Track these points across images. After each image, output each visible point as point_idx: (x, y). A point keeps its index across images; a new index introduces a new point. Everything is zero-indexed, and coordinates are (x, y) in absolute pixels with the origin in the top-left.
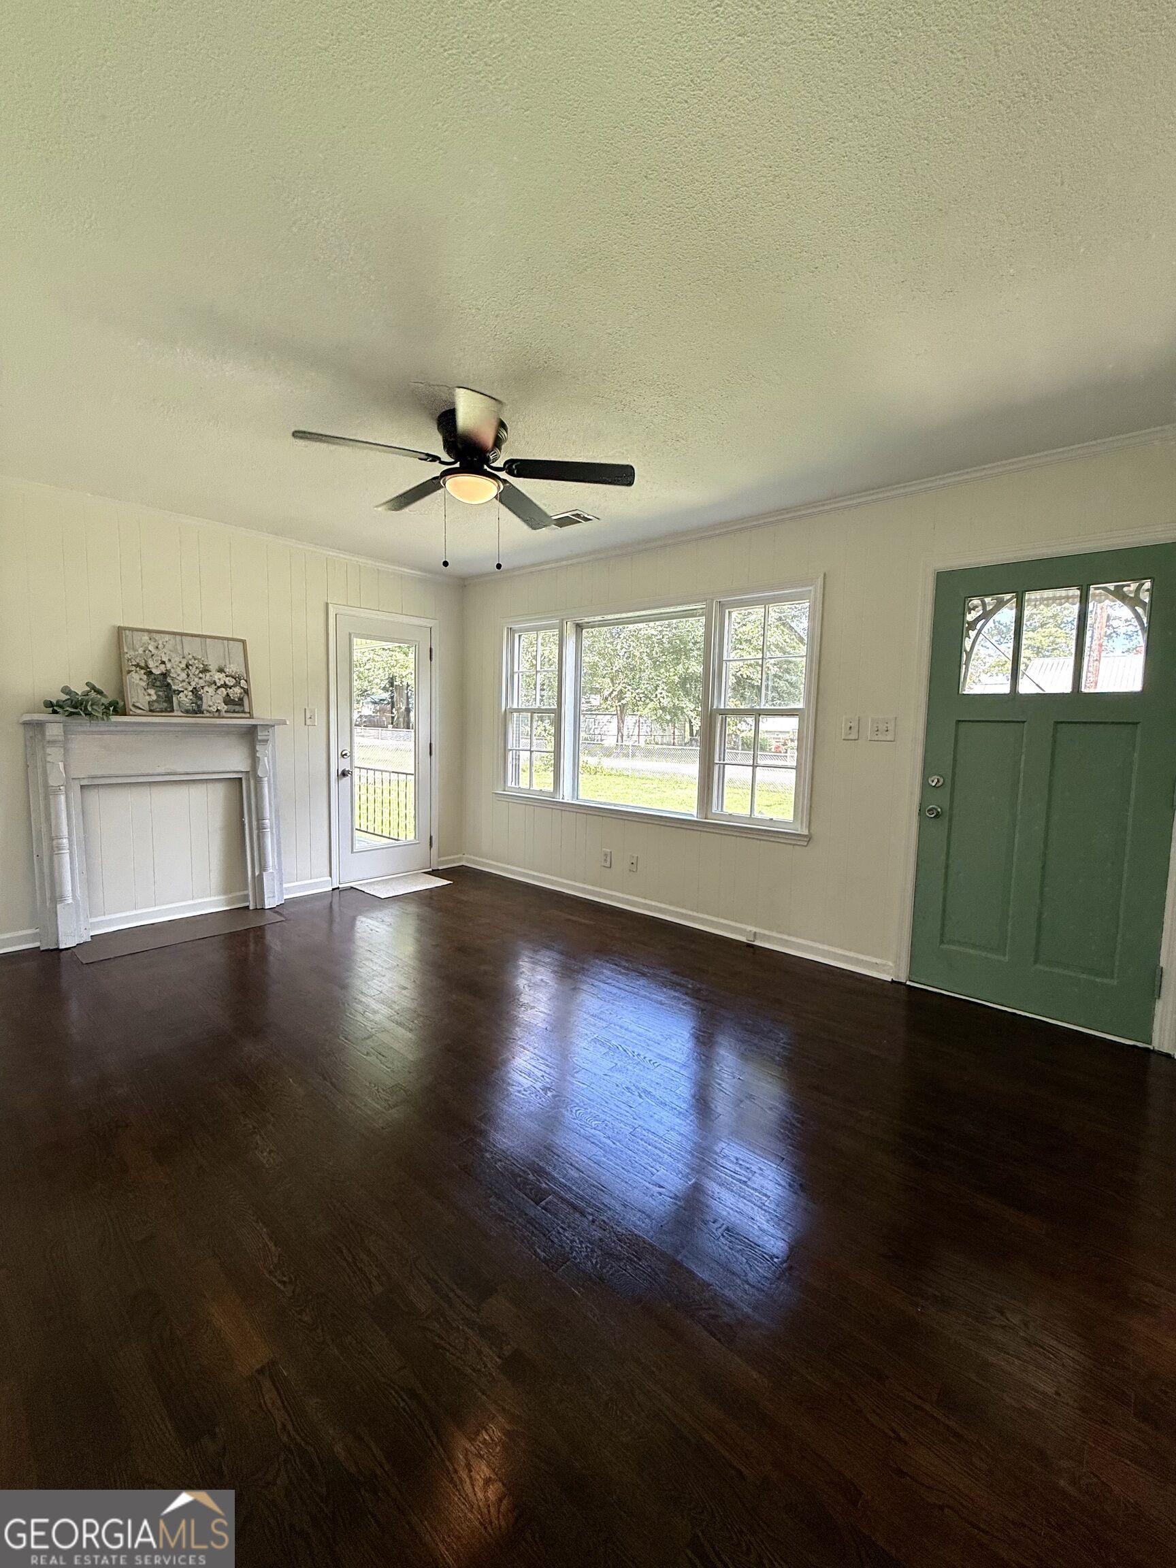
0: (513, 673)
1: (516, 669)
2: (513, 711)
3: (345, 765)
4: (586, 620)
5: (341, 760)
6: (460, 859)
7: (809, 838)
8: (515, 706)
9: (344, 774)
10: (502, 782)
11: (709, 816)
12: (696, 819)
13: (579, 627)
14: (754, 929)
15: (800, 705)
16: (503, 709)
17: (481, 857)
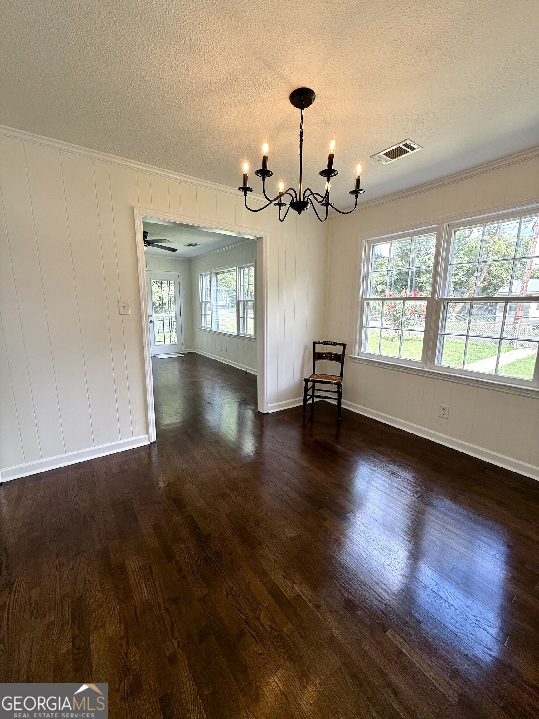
0: (203, 289)
1: (204, 288)
2: (203, 302)
3: (151, 319)
4: (217, 272)
5: (150, 318)
6: (193, 350)
7: (255, 339)
8: (204, 300)
9: (151, 322)
10: (201, 325)
11: (240, 334)
12: (236, 334)
13: (216, 274)
14: (247, 367)
15: (253, 300)
16: (200, 301)
17: (198, 349)
